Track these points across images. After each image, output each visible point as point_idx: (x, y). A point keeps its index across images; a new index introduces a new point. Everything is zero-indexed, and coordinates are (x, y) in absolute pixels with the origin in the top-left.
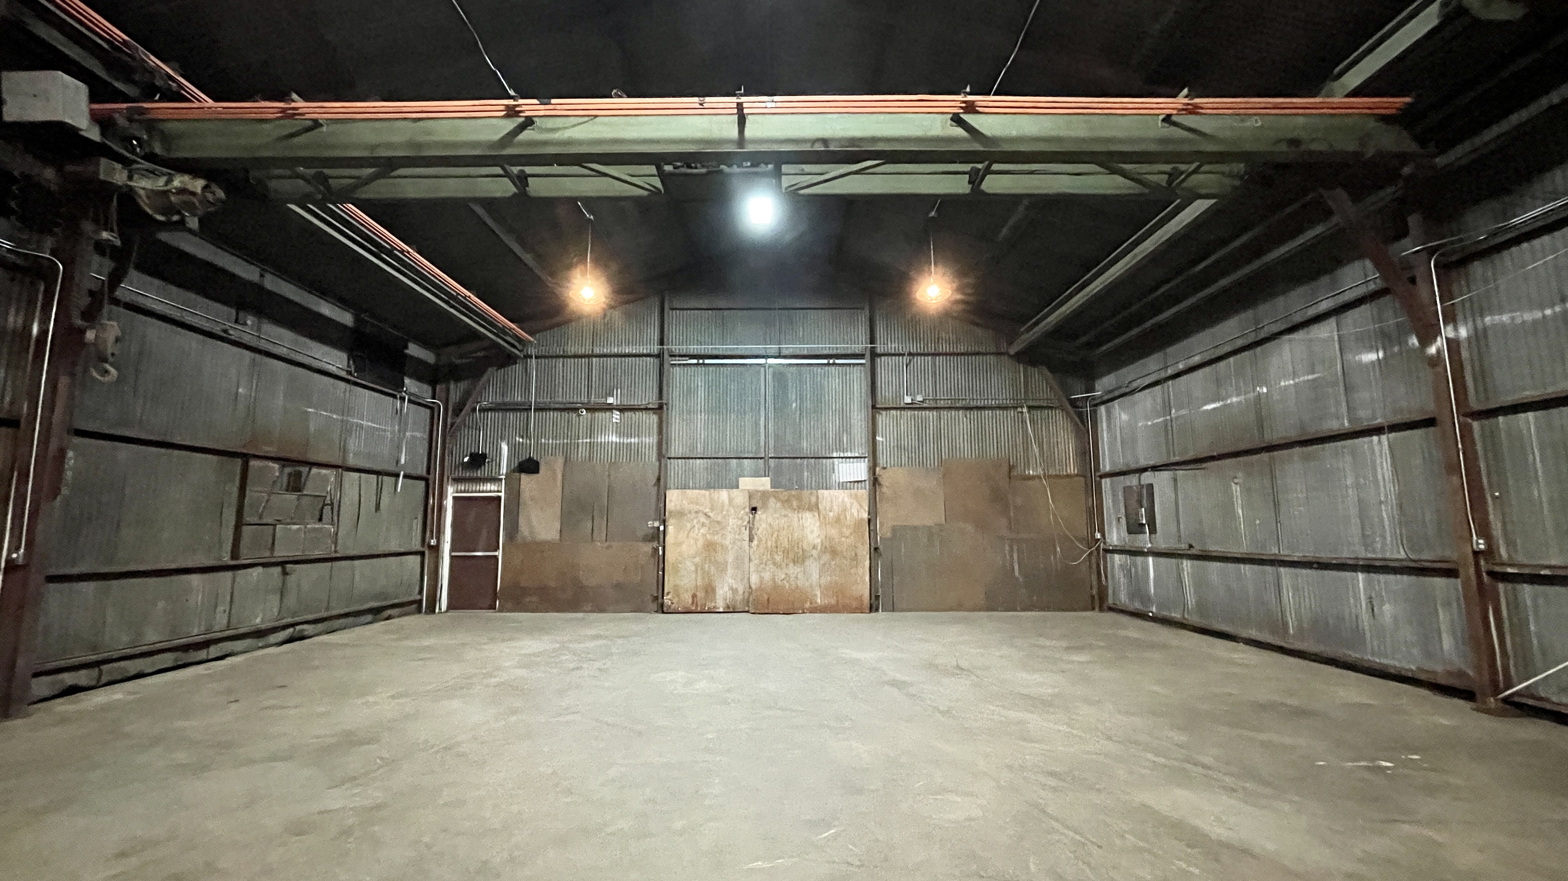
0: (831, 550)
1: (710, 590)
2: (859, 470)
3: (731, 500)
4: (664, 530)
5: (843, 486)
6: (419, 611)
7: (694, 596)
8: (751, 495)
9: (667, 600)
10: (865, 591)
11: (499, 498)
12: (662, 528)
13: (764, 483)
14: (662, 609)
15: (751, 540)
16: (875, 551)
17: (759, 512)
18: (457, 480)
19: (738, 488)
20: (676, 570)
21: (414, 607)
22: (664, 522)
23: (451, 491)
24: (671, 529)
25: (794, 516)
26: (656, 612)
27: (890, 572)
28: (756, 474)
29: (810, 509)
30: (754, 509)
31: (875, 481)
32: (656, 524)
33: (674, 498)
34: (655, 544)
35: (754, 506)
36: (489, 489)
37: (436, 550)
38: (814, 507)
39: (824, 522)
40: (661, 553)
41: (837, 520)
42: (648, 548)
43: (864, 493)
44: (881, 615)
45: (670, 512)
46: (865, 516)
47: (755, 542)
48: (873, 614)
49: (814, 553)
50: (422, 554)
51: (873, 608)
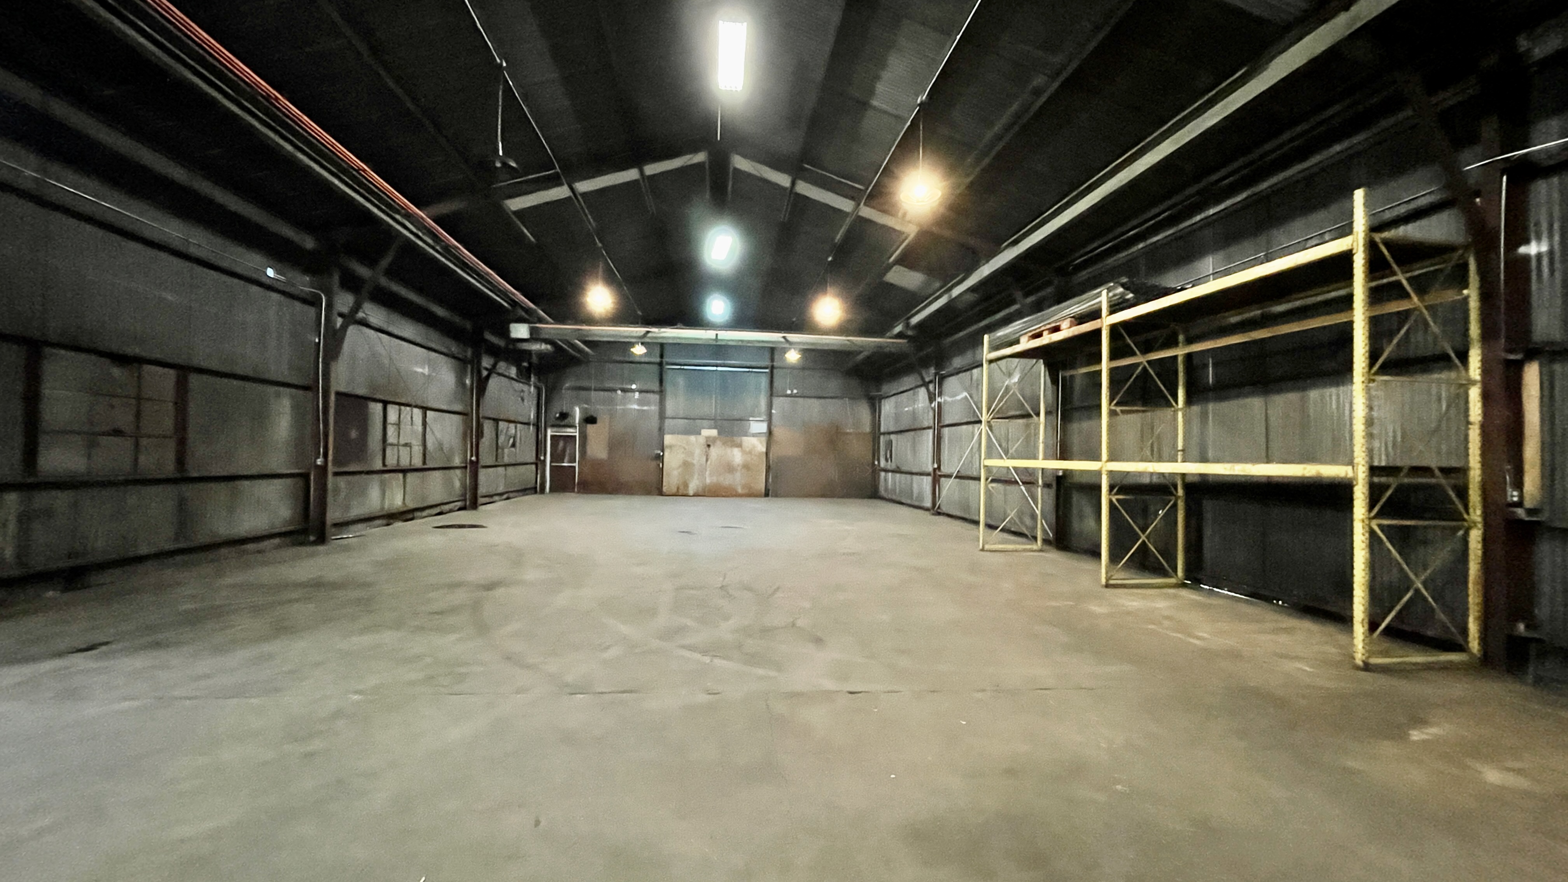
0: (746, 467)
1: (686, 485)
2: (763, 427)
3: (697, 441)
4: (663, 455)
5: (754, 435)
6: (536, 492)
7: (678, 488)
8: (708, 438)
9: (664, 489)
10: (761, 486)
11: (575, 437)
12: (662, 454)
13: (714, 432)
14: (661, 493)
15: (707, 460)
16: (768, 469)
17: (712, 448)
18: (553, 426)
19: (700, 434)
20: (668, 475)
21: (533, 490)
22: (663, 451)
23: (549, 433)
24: (666, 454)
25: (729, 450)
26: (658, 495)
27: (775, 477)
28: (710, 428)
29: (737, 447)
30: (709, 446)
31: (770, 432)
32: (659, 452)
33: (668, 439)
34: (658, 462)
35: (709, 443)
36: (570, 432)
37: (544, 461)
38: (740, 446)
39: (744, 452)
40: (661, 466)
41: (750, 453)
42: (653, 464)
43: (764, 439)
44: (770, 498)
45: (667, 447)
46: (764, 450)
47: (709, 462)
48: (767, 498)
49: (739, 469)
50: (536, 464)
51: (767, 495)
